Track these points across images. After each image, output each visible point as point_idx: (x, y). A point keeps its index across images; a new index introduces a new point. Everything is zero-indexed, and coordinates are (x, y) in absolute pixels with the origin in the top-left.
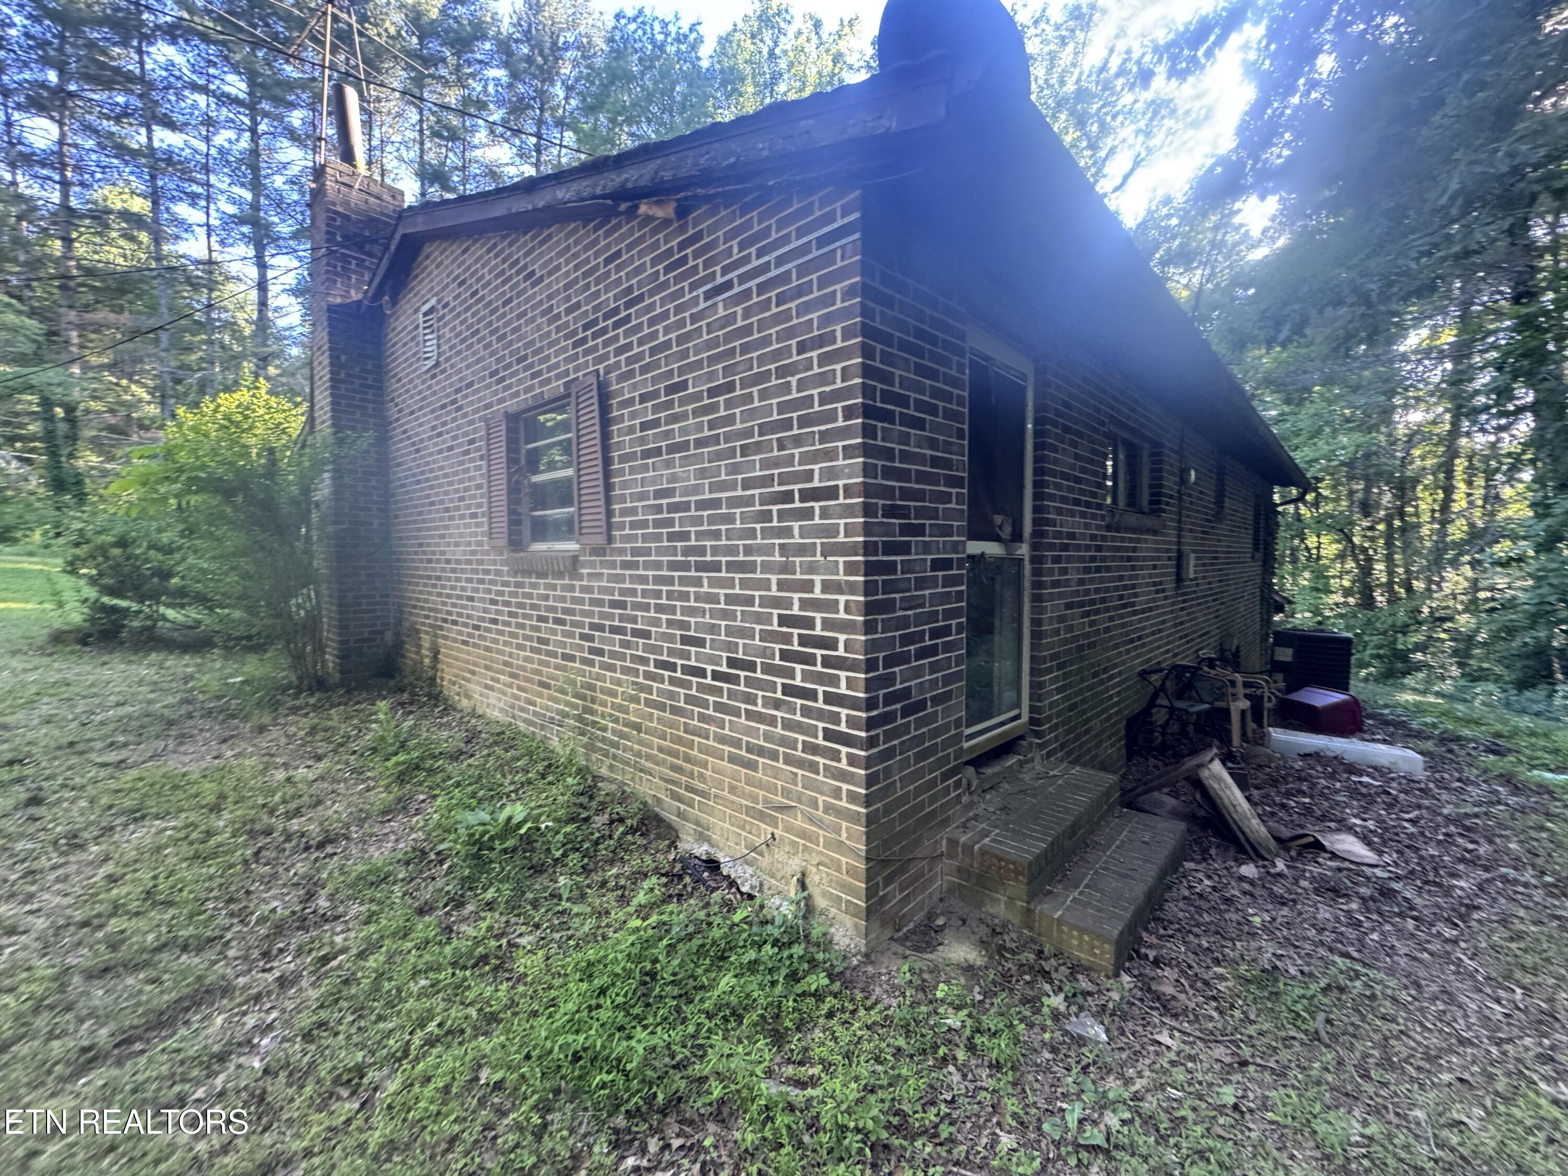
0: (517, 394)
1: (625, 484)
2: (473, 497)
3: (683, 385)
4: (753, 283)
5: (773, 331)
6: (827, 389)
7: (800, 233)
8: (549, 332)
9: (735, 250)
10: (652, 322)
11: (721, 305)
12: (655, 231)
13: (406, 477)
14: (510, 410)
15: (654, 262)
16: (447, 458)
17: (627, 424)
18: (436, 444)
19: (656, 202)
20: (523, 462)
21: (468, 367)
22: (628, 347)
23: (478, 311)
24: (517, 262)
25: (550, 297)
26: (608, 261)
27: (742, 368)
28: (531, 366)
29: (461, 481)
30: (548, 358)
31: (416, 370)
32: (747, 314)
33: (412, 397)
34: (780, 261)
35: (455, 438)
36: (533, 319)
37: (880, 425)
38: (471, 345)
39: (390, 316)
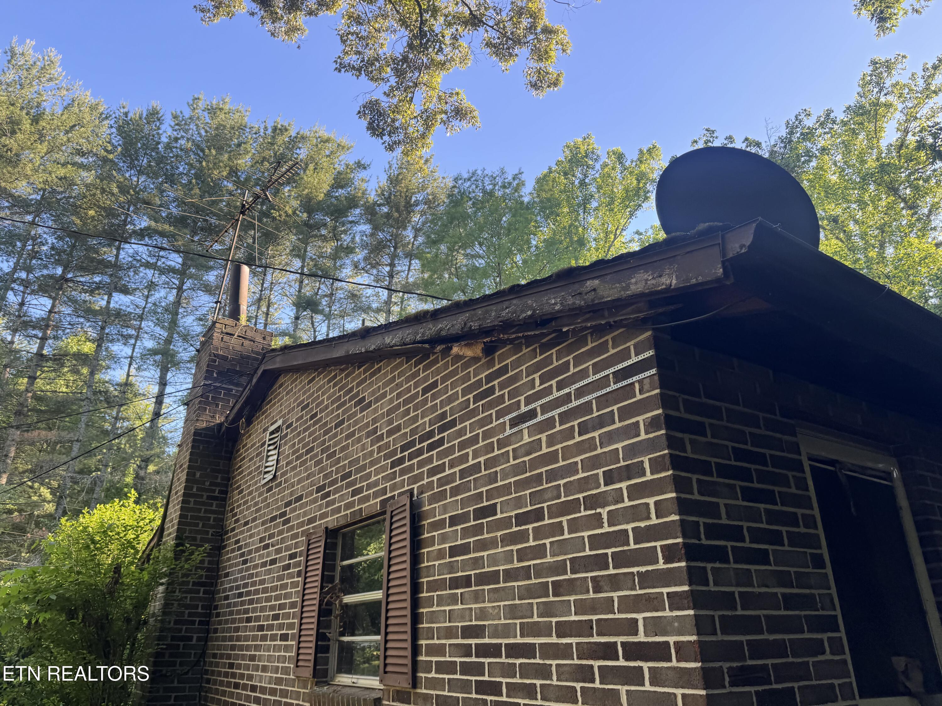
0: (338, 510)
1: (433, 616)
2: (287, 616)
3: (491, 510)
4: (555, 413)
5: (578, 459)
6: (642, 524)
7: (597, 368)
8: (372, 452)
9: (537, 382)
10: (463, 446)
11: (526, 432)
12: (466, 366)
13: (231, 589)
14: (330, 526)
15: (465, 392)
16: (269, 572)
17: (437, 547)
18: (262, 556)
19: (466, 345)
20: (337, 581)
21: (299, 482)
22: (441, 468)
23: (314, 432)
24: (351, 390)
25: (375, 421)
26: (425, 391)
27: (549, 495)
28: (353, 483)
29: (277, 598)
30: (369, 476)
31: (256, 483)
32: (551, 441)
33: (248, 508)
34: (580, 393)
35: (278, 551)
36: (359, 440)
37: (709, 566)
38: (305, 461)
39: (244, 435)
